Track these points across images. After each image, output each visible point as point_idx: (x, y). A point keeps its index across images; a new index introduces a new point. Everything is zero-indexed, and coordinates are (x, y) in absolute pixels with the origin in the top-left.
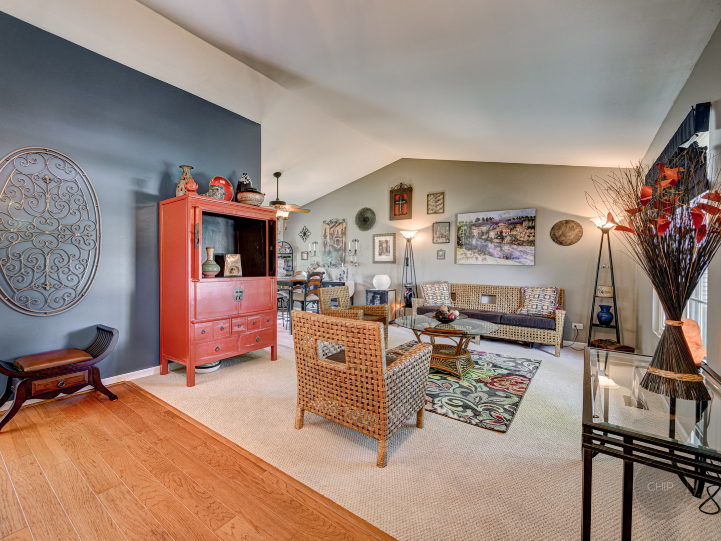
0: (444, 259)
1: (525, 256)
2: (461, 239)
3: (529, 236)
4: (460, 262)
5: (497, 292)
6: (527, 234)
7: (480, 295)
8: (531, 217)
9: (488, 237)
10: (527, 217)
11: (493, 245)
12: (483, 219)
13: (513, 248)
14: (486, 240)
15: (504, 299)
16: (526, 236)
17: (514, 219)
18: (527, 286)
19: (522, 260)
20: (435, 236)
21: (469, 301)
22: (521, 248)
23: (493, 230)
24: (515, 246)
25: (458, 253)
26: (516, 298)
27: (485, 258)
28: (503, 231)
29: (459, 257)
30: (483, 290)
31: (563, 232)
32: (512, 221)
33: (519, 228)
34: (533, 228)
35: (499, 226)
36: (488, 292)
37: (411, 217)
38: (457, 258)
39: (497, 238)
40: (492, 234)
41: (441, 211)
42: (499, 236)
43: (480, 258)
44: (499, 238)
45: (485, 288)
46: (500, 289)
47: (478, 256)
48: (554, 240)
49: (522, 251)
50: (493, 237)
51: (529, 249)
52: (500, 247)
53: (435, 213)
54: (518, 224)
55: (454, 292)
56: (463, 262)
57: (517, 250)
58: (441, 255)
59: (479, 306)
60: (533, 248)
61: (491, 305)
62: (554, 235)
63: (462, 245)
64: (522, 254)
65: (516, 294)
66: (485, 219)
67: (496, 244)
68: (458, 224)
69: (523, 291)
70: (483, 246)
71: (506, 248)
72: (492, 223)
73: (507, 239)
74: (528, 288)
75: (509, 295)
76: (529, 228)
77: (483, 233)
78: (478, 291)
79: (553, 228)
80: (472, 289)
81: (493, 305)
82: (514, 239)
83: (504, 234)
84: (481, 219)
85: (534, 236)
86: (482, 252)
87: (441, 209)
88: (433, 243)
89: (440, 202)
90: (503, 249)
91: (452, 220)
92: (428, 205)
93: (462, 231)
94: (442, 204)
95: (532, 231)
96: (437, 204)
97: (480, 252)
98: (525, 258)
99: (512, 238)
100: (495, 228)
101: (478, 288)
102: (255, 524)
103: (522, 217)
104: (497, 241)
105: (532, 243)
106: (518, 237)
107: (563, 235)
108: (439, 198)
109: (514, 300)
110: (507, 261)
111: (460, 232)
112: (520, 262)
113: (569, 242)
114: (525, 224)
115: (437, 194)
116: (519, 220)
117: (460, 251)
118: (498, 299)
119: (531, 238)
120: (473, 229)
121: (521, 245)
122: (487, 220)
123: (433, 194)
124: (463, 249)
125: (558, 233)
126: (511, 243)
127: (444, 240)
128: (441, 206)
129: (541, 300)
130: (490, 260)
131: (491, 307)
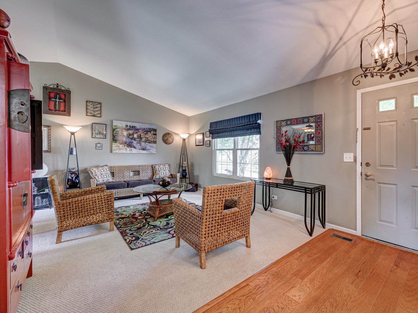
0: (102, 149)
1: (152, 149)
2: (115, 137)
3: (154, 139)
4: (115, 152)
5: (140, 169)
6: (153, 138)
7: (130, 171)
8: (155, 129)
9: (133, 137)
10: (153, 129)
11: (136, 142)
12: (130, 126)
13: (146, 144)
14: (132, 139)
15: (144, 172)
16: (152, 139)
17: (147, 129)
18: (155, 164)
19: (151, 151)
20: (94, 132)
21: (123, 176)
22: (150, 145)
23: (136, 133)
24: (147, 143)
25: (113, 146)
26: (150, 171)
27: (131, 150)
28: (142, 134)
29: (113, 148)
30: (132, 168)
31: (167, 138)
32: (146, 130)
33: (149, 134)
34: (156, 134)
35: (139, 132)
36: (135, 169)
37: (70, 115)
38: (113, 149)
39: (138, 138)
40: (135, 136)
41: (99, 115)
42: (139, 137)
43: (128, 149)
44: (139, 138)
45: (133, 167)
46: (141, 167)
47: (127, 148)
48: (164, 142)
49: (151, 146)
50: (136, 138)
51: (154, 145)
52: (140, 143)
53: (94, 116)
54: (149, 131)
55: (113, 171)
56: (117, 151)
57: (148, 146)
58: (98, 147)
59: (130, 178)
60: (156, 145)
61: (137, 177)
62: (164, 139)
63: (116, 140)
64: (151, 147)
65: (150, 168)
66: (131, 126)
67: (137, 142)
68: (113, 127)
69: (154, 167)
70: (130, 142)
71: (143, 144)
72: (135, 129)
73: (144, 139)
74: (156, 165)
75: (146, 170)
76: (154, 134)
77: (130, 134)
78: (129, 169)
79: (163, 136)
80: (125, 169)
81: (138, 176)
82: (147, 139)
83: (142, 136)
84: (129, 126)
85: (156, 139)
86: (130, 146)
87: (98, 114)
88: (92, 138)
89: (97, 109)
90: (141, 144)
91: (108, 123)
92: (87, 109)
93: (116, 132)
94: (100, 111)
95: (155, 136)
96: (95, 110)
97: (128, 146)
98: (153, 150)
99: (146, 139)
100: (137, 133)
101: (129, 167)
102: (291, 287)
103: (151, 128)
104: (138, 140)
105: (155, 142)
106: (149, 139)
107: (167, 139)
108: (97, 106)
109: (149, 172)
110: (144, 151)
111: (115, 132)
112: (150, 152)
113: (169, 143)
114: (152, 132)
115: (95, 102)
116: (149, 130)
117: (114, 145)
118: (141, 172)
119: (155, 140)
120: (124, 131)
121: (150, 143)
122: (132, 127)
123: (92, 102)
124: (117, 144)
125: (165, 139)
126: (145, 142)
127: (101, 136)
128: (99, 112)
129: (165, 170)
130: (134, 151)
131: (137, 178)
